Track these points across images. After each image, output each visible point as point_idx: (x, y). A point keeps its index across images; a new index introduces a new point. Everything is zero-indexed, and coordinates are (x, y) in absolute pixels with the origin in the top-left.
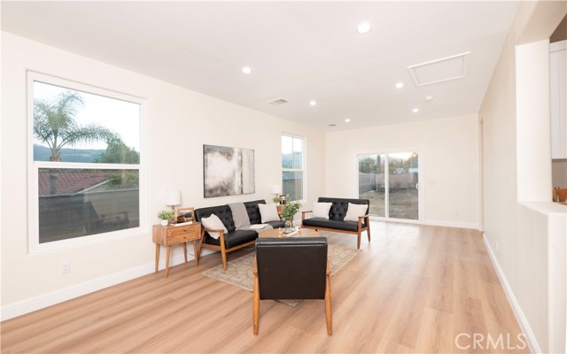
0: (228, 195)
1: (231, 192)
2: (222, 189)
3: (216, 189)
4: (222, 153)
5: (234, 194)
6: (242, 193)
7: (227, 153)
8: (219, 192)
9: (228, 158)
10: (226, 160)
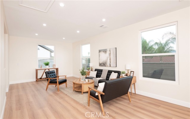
0: (105, 66)
1: (106, 65)
2: (103, 64)
3: (102, 64)
4: (103, 52)
5: (107, 66)
6: (110, 66)
7: (105, 51)
8: (103, 65)
9: (105, 53)
10: (105, 54)
